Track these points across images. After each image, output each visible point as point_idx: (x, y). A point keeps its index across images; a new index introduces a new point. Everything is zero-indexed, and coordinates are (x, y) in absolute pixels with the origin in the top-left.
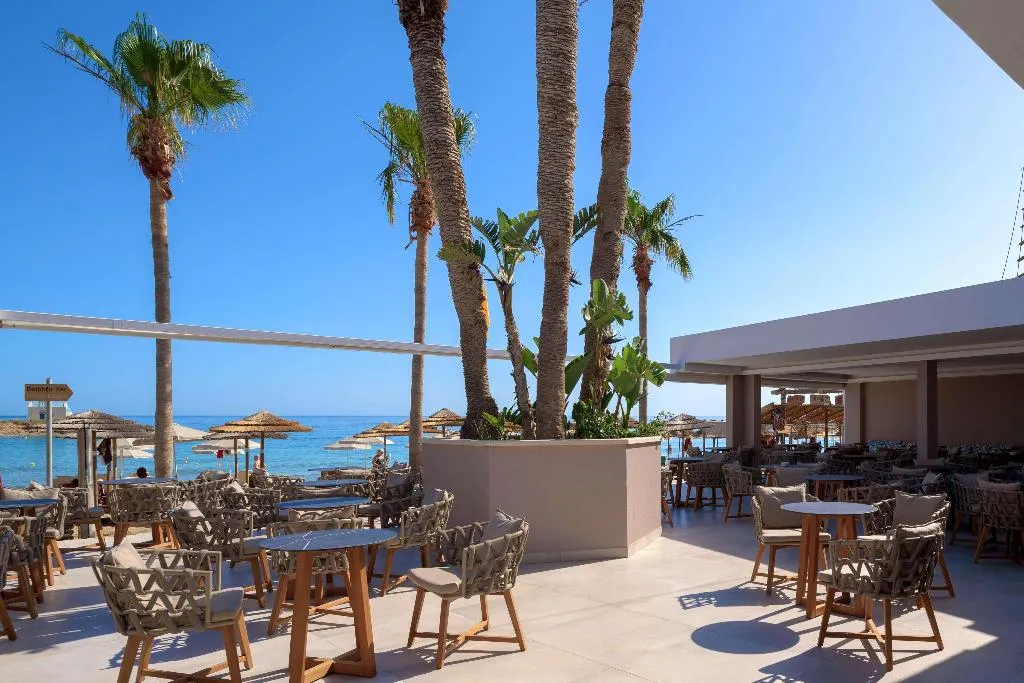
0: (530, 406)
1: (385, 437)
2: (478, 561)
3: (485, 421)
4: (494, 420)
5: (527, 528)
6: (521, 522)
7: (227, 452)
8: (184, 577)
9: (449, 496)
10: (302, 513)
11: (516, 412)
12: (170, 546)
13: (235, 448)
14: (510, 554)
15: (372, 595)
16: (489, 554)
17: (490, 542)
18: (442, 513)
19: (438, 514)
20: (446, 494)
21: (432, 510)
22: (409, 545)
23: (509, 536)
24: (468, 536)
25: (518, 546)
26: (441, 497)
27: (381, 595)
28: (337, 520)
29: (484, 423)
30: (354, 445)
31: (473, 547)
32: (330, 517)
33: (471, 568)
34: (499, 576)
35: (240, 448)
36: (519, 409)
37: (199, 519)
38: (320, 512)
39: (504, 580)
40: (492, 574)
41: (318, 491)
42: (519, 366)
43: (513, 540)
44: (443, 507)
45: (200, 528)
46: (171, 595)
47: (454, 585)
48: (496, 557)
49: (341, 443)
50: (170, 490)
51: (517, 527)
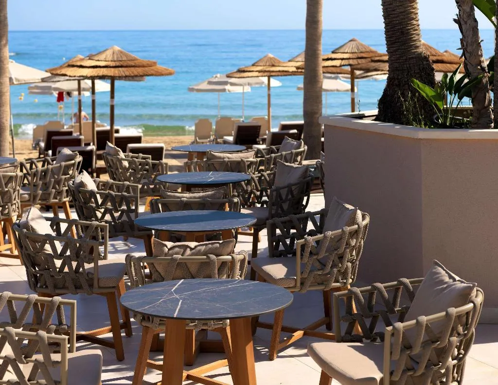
0: (483, 69)
1: (269, 77)
2: (407, 347)
3: (414, 91)
4: (427, 92)
5: (480, 299)
6: (471, 289)
7: (69, 94)
8: (37, 341)
9: (364, 218)
10: (170, 244)
11: (462, 80)
12: (11, 250)
13: (79, 90)
14: (455, 339)
15: (259, 358)
16: (422, 337)
17: (424, 319)
18: (353, 242)
19: (348, 244)
20: (359, 213)
21: (339, 239)
22: (308, 288)
23: (453, 311)
24: (391, 301)
25: (466, 326)
26: (353, 221)
27: (271, 358)
28: (213, 257)
29: (413, 95)
30: (228, 87)
31: (400, 325)
32: (205, 253)
33: (396, 356)
34: (438, 372)
35: (85, 90)
36: (467, 74)
37: (48, 238)
38: (193, 244)
39: (446, 375)
40: (427, 367)
41: (187, 196)
42: (467, 8)
43: (459, 317)
44: (354, 234)
45: (48, 247)
46: (23, 363)
47: (373, 379)
48: (434, 342)
49: (210, 83)
50: (11, 178)
51: (464, 297)
